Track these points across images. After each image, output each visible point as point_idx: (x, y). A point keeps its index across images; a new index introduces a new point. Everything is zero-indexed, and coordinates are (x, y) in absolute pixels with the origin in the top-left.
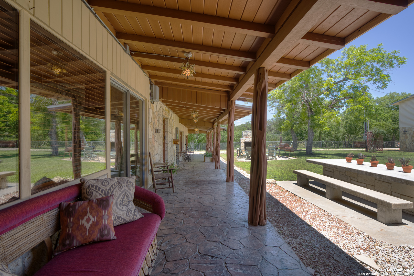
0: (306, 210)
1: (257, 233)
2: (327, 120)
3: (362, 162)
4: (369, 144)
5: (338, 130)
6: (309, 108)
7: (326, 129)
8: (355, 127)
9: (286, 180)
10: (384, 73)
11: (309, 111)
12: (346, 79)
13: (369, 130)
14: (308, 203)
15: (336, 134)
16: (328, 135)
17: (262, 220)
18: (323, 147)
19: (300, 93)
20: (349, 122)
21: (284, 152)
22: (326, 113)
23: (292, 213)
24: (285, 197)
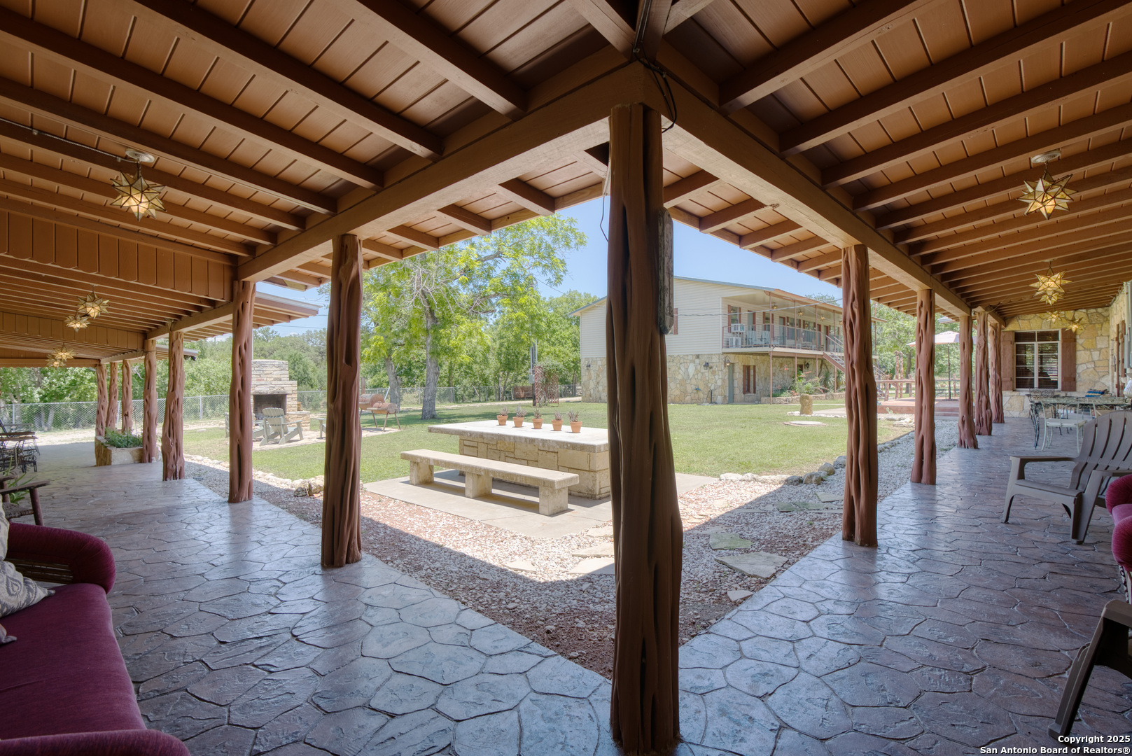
0: (432, 523)
1: (346, 576)
2: (464, 338)
3: (521, 423)
4: (537, 390)
5: (486, 361)
6: (428, 309)
7: (463, 359)
8: (516, 356)
9: (385, 478)
10: (558, 256)
11: (427, 317)
12: (498, 255)
13: (538, 364)
14: (435, 511)
15: (482, 370)
16: (468, 373)
17: (354, 552)
18: (457, 399)
19: (408, 270)
20: (506, 344)
21: (371, 417)
22: (463, 322)
23: (407, 534)
24: (387, 511)
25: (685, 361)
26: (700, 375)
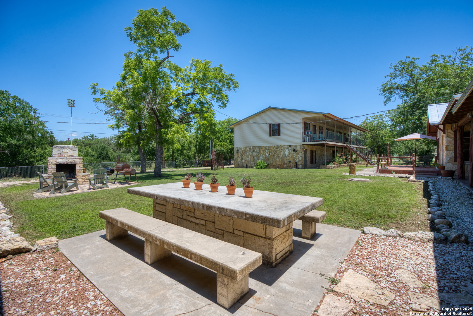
2: (175, 135)
4: (214, 162)
5: (189, 149)
6: (156, 120)
7: (176, 146)
8: (204, 147)
11: (157, 124)
12: (193, 93)
13: (214, 149)
15: (188, 153)
16: (181, 154)
18: (176, 166)
19: (144, 97)
20: (199, 141)
21: (122, 176)
22: (174, 126)
25: (284, 148)
26: (291, 155)
